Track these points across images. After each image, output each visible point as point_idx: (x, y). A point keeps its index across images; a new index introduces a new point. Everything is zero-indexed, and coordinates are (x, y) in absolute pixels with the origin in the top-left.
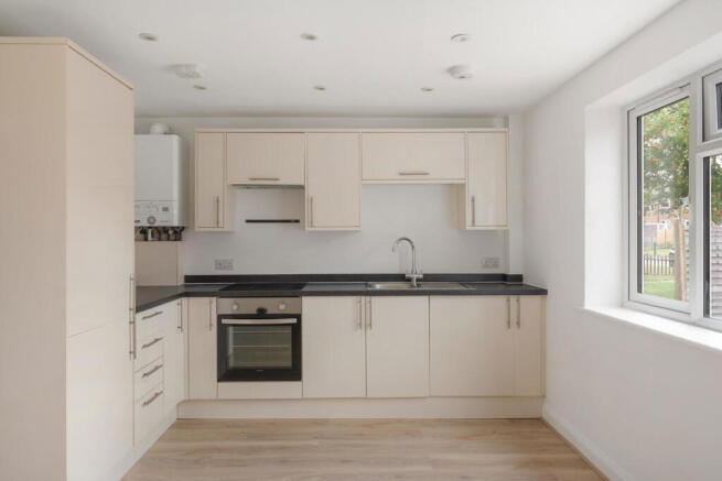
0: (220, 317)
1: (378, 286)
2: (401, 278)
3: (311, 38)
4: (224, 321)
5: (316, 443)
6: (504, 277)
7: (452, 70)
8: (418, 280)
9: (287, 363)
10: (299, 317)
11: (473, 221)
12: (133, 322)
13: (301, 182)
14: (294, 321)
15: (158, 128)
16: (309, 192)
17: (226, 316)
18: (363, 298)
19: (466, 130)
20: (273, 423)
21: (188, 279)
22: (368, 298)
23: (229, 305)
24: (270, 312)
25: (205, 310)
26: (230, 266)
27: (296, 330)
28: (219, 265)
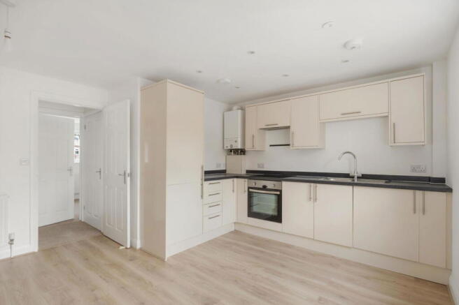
0: (249, 188)
1: (332, 179)
2: (347, 176)
3: (252, 53)
4: (251, 190)
5: (278, 254)
6: (429, 179)
7: (345, 45)
8: (358, 178)
9: (275, 213)
10: (281, 191)
11: (394, 140)
12: (202, 185)
13: (288, 125)
14: (278, 193)
15: (235, 108)
16: (292, 129)
17: (252, 188)
18: (312, 184)
19: (390, 80)
20: (268, 241)
21: (248, 172)
22: (315, 185)
23: (253, 183)
24: (269, 187)
25: (243, 184)
26: (263, 167)
27: (279, 198)
28: (259, 166)
